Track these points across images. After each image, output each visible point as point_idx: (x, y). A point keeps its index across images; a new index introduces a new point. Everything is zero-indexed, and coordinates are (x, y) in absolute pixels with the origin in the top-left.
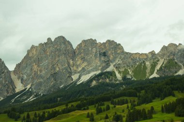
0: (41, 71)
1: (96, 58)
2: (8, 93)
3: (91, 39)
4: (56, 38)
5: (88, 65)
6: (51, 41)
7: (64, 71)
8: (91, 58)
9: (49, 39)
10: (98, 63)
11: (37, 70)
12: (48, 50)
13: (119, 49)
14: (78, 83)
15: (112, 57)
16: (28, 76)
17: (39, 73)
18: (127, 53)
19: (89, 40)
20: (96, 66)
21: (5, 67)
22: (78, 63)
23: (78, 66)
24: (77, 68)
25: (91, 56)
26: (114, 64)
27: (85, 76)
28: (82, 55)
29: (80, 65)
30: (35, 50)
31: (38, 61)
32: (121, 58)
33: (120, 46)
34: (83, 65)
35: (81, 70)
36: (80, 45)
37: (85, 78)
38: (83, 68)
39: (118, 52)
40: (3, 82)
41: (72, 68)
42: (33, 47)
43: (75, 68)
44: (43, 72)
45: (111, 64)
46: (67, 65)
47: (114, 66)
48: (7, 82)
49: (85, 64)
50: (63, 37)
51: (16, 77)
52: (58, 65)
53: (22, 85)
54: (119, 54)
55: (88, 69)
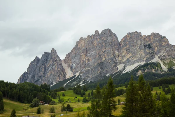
0: (89, 60)
1: (140, 50)
2: (60, 79)
3: (136, 32)
4: (103, 31)
5: (133, 56)
6: (99, 33)
7: (110, 61)
8: (136, 49)
9: (97, 32)
10: (143, 54)
11: (85, 59)
12: (95, 41)
13: (164, 41)
14: (123, 73)
15: (156, 49)
16: (77, 64)
17: (87, 62)
18: (172, 46)
19: (134, 32)
20: (141, 57)
21: (57, 56)
22: (123, 54)
23: (123, 57)
24: (122, 58)
25: (136, 47)
26: (159, 56)
27: (130, 66)
28: (127, 46)
29: (125, 56)
30: (83, 42)
31: (86, 51)
32: (166, 50)
33: (165, 39)
34: (128, 57)
35: (126, 61)
36: (125, 38)
37: (130, 68)
38: (128, 59)
39: (163, 45)
40: (56, 69)
41: (117, 59)
42: (81, 39)
43: (120, 59)
44: (91, 61)
45: (156, 55)
46: (112, 56)
47: (159, 57)
48: (59, 69)
49: (130, 55)
50: (110, 30)
51: (66, 65)
52: (104, 55)
53: (71, 72)
54: (164, 46)
55: (132, 60)
